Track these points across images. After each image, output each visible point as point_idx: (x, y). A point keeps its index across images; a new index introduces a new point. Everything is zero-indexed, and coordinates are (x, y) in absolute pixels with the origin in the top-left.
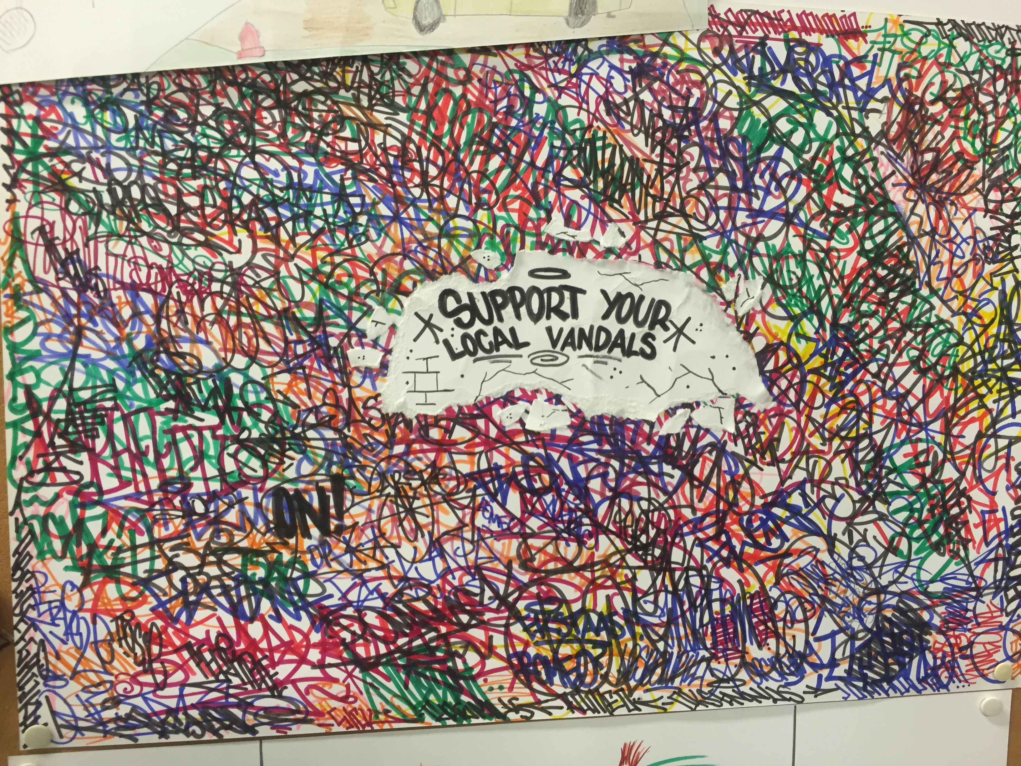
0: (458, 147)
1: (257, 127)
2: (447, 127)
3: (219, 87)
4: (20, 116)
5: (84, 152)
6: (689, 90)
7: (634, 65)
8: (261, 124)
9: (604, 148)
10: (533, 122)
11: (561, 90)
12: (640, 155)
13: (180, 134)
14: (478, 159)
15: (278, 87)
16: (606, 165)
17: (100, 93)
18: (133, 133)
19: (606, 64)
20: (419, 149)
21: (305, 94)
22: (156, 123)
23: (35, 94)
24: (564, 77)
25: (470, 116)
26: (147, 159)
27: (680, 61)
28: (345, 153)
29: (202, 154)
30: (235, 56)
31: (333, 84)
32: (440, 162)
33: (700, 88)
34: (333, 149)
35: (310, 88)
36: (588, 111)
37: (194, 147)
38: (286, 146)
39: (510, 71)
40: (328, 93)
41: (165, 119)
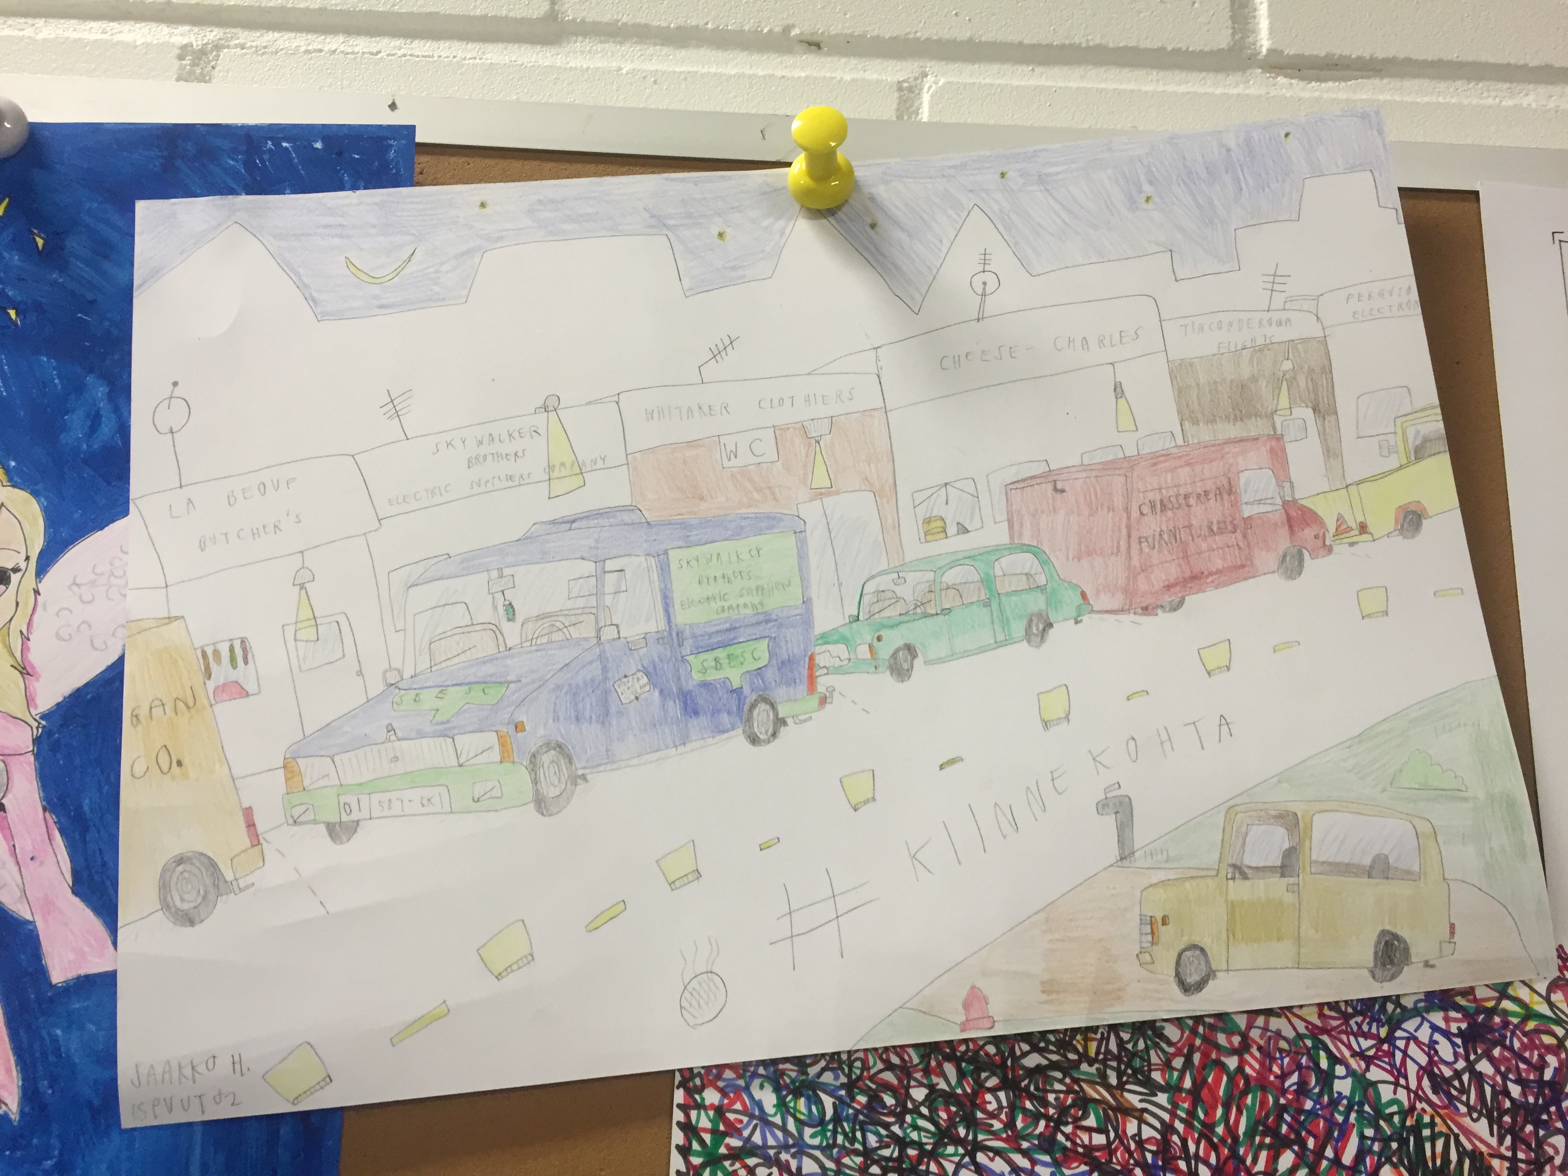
0: (1236, 1138)
1: (979, 1115)
2: (1219, 1111)
3: (933, 1063)
4: (700, 1106)
5: (772, 1152)
6: (1542, 1057)
7: (1464, 1026)
8: (984, 1111)
9: (1433, 1139)
10: (1334, 1103)
11: (1370, 1061)
12: (1484, 1149)
13: (887, 1126)
14: (1263, 1155)
15: (1004, 1062)
16: (1438, 1162)
17: (793, 1075)
18: (830, 1127)
19: (1426, 1025)
20: (1184, 1141)
21: (1038, 1069)
22: (857, 1112)
23: (719, 1077)
24: (1371, 1042)
25: (1250, 1097)
26: (846, 1160)
27: (1526, 1019)
28: (1090, 1149)
29: (912, 1152)
30: (958, 1028)
31: (1072, 1056)
32: (1213, 1160)
33: (1557, 1055)
34: (1074, 1143)
35: (1045, 1062)
36: (1407, 1087)
37: (902, 1143)
38: (1015, 1139)
39: (1300, 1036)
40: (1068, 1068)
41: (869, 1106)
